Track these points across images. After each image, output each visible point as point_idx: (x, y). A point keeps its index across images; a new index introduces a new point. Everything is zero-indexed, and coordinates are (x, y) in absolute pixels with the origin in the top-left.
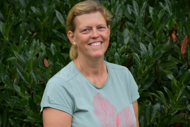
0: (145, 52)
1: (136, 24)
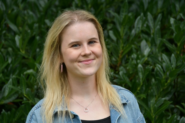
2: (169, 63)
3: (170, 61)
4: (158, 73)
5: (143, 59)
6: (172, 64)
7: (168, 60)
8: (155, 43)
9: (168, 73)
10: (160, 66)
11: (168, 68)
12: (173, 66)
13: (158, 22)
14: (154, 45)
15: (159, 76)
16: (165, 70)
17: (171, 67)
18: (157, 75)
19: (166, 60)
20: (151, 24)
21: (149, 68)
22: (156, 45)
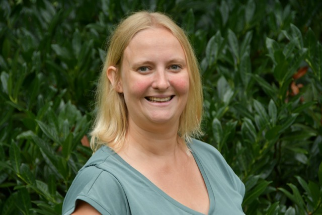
0: (263, 116)
1: (236, 69)
2: (265, 115)
3: (267, 111)
4: (247, 133)
5: (221, 110)
6: (270, 118)
7: (263, 111)
8: (241, 81)
9: (264, 133)
10: (250, 121)
11: (263, 123)
12: (271, 120)
13: (247, 45)
14: (239, 84)
15: (248, 138)
16: (259, 128)
17: (269, 121)
18: (246, 136)
19: (260, 111)
20: (234, 49)
21: (232, 124)
22: (243, 86)
